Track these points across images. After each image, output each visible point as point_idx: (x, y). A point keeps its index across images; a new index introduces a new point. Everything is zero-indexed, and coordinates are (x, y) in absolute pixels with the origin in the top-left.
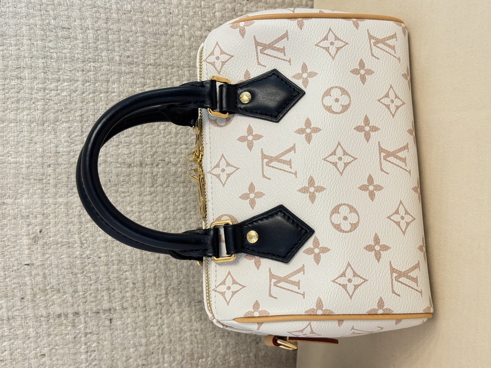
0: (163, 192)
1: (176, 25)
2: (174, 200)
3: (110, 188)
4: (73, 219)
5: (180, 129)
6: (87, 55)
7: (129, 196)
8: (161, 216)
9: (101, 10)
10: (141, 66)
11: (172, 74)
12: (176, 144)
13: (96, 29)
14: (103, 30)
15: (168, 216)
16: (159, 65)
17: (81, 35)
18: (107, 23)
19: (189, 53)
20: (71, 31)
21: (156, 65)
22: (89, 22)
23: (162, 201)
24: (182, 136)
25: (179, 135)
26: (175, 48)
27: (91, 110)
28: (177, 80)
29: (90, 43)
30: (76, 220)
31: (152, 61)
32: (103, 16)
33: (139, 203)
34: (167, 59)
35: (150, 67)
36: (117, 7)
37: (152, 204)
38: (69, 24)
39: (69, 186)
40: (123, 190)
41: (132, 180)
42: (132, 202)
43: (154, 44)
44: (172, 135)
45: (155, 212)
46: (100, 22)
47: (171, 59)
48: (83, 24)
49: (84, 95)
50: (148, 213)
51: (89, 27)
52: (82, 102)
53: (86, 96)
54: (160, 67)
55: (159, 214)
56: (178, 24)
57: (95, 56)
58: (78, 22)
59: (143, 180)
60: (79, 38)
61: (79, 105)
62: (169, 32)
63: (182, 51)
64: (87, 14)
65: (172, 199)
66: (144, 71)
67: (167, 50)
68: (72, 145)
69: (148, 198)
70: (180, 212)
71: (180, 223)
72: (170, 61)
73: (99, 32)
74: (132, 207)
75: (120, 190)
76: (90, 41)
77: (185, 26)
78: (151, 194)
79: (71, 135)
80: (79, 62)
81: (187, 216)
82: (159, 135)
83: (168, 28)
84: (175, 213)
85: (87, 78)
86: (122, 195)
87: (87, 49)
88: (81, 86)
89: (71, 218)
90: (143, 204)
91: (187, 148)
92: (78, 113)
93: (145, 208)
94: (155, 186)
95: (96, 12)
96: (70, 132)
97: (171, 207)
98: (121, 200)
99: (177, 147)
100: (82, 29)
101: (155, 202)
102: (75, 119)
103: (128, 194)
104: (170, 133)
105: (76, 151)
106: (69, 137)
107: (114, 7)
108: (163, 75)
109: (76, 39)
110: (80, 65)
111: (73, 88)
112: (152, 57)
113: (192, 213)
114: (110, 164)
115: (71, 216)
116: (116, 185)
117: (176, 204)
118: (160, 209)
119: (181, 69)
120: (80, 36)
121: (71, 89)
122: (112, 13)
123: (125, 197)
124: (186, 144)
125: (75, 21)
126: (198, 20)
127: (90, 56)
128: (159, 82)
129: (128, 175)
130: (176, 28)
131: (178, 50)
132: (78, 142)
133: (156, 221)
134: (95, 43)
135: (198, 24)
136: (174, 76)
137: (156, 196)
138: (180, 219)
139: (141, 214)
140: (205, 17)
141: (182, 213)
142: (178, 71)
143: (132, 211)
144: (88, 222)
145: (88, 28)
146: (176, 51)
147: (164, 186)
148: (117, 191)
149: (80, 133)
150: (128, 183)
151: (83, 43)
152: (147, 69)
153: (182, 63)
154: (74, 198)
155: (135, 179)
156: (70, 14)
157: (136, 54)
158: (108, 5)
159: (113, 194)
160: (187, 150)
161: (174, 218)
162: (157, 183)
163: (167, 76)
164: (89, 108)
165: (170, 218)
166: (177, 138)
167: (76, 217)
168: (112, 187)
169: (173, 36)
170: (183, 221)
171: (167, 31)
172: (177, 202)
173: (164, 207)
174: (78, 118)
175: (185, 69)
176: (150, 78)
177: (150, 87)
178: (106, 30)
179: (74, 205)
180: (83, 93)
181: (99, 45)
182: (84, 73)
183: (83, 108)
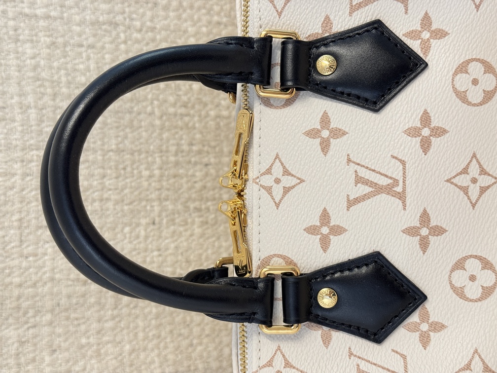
0: (129, 315)
1: (143, 101)
2: (145, 324)
3: (59, 313)
4: (9, 361)
5: (151, 231)
6: (28, 140)
7: (84, 323)
8: (127, 347)
9: (47, 84)
10: (99, 152)
11: (139, 161)
12: (146, 250)
13: (40, 107)
14: (49, 109)
15: (137, 347)
16: (123, 151)
17: (20, 116)
18: (54, 100)
19: (160, 134)
20: (7, 110)
21: (119, 151)
22: (30, 99)
23: (128, 327)
24: (153, 240)
25: (150, 239)
26: (143, 129)
27: (33, 211)
28: (146, 169)
29: (32, 126)
30: (12, 361)
31: (114, 147)
32: (49, 91)
33: (99, 332)
34: (133, 143)
35: (111, 154)
36: (67, 80)
37: (115, 332)
38: (4, 102)
39: (4, 315)
40: (76, 315)
41: (88, 301)
42: (89, 331)
43: (116, 125)
44: (141, 239)
45: (120, 343)
46: (46, 98)
47: (137, 143)
48: (23, 102)
49: (24, 193)
50: (109, 345)
51: (32, 106)
52: (21, 202)
53: (27, 194)
54: (125, 153)
55: (124, 346)
56: (146, 99)
57: (40, 142)
58: (16, 99)
59: (103, 301)
60: (18, 120)
61: (18, 205)
62: (135, 109)
63: (152, 133)
64: (28, 89)
65: (141, 324)
66: (103, 159)
67: (132, 132)
68: (7, 260)
69: (109, 324)
70: (152, 339)
71: (153, 355)
72: (137, 146)
73: (44, 111)
74: (88, 338)
75: (73, 316)
76: (33, 123)
77: (156, 102)
78: (113, 318)
79: (6, 246)
80: (18, 151)
81: (162, 345)
82: (123, 240)
83: (133, 105)
84: (146, 342)
85: (28, 171)
86: (76, 322)
87: (28, 133)
88: (20, 181)
89: (6, 359)
90: (103, 332)
91: (160, 255)
92: (16, 217)
93: (106, 339)
94: (119, 307)
95: (40, 86)
96: (5, 242)
97: (141, 335)
98: (74, 329)
99: (147, 254)
100: (21, 108)
101: (119, 329)
102: (12, 225)
103: (83, 320)
104: (138, 237)
105: (13, 268)
106: (4, 249)
107: (64, 79)
108: (128, 163)
109: (14, 121)
110: (19, 154)
111: (8, 184)
112: (114, 141)
113: (168, 340)
114: (59, 282)
115: (5, 357)
116: (66, 310)
117: (147, 330)
118: (126, 338)
119: (152, 155)
120: (18, 118)
121: (6, 185)
122: (61, 88)
123: (79, 325)
124: (159, 250)
125: (12, 98)
126: (171, 94)
127: (32, 142)
128: (122, 172)
129: (83, 296)
130: (144, 104)
131: (146, 131)
132: (15, 256)
133: (121, 355)
134: (39, 125)
135: (171, 99)
136: (142, 164)
137: (120, 321)
138: (152, 350)
139: (101, 346)
140: (180, 90)
141: (155, 342)
142: (147, 157)
143: (89, 343)
144: (29, 363)
145: (29, 107)
146: (144, 134)
147: (132, 306)
148: (68, 318)
149: (17, 243)
150: (83, 305)
151: (22, 125)
152: (107, 157)
153: (152, 147)
154: (10, 331)
155: (92, 300)
156: (5, 89)
157: (93, 138)
158: (56, 78)
159: (63, 323)
160: (160, 259)
161: (145, 349)
162: (122, 303)
163: (132, 164)
164: (31, 210)
165: (139, 349)
166: (148, 242)
167: (13, 356)
168: (61, 312)
169: (139, 114)
170: (156, 351)
171: (132, 108)
172: (148, 327)
173: (131, 335)
174: (16, 224)
175: (156, 155)
176: (110, 168)
177: (111, 179)
178: (53, 109)
179: (10, 342)
180: (23, 190)
181: (44, 128)
182: (25, 164)
183: (23, 209)
